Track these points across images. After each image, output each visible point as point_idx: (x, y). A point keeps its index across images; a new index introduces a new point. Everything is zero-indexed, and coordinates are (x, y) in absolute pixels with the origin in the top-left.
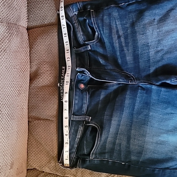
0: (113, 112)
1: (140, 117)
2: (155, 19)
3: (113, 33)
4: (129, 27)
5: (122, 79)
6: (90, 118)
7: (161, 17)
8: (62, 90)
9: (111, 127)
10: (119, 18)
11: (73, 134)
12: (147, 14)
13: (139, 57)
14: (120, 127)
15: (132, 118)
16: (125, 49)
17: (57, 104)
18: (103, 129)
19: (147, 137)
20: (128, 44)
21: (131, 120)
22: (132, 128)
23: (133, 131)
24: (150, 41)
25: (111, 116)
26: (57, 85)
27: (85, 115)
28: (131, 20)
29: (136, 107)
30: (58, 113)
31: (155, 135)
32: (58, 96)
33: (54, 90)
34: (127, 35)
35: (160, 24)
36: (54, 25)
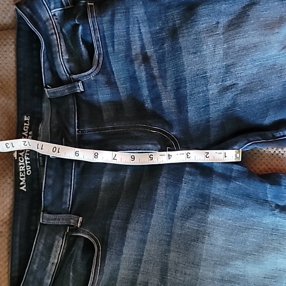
0: (131, 213)
1: (188, 224)
2: (218, 23)
3: (133, 50)
4: (167, 37)
5: (151, 144)
6: (81, 219)
7: (230, 18)
8: (22, 165)
9: (126, 243)
10: (146, 18)
11: (42, 254)
12: (203, 10)
13: (187, 100)
14: (147, 247)
15: (172, 227)
16: (159, 84)
17: (12, 196)
18: (106, 248)
19: (202, 268)
20: (166, 73)
21: (170, 230)
22: (172, 248)
23: (172, 255)
24: (209, 67)
25: (127, 220)
26: (13, 156)
27: (70, 214)
28: (171, 24)
29: (180, 204)
30: (12, 214)
31: (218, 263)
32: (13, 178)
33: (6, 165)
34: (163, 55)
35: (231, 33)
36: (9, 30)
